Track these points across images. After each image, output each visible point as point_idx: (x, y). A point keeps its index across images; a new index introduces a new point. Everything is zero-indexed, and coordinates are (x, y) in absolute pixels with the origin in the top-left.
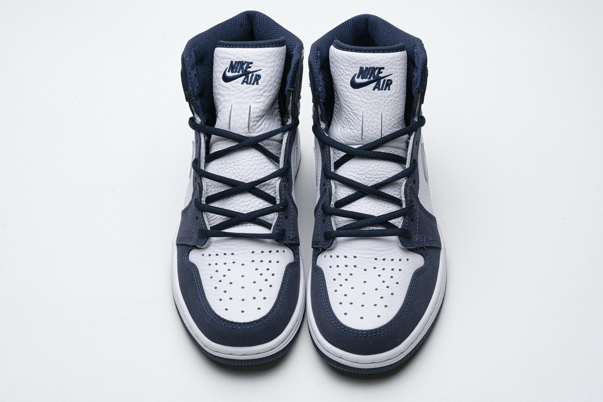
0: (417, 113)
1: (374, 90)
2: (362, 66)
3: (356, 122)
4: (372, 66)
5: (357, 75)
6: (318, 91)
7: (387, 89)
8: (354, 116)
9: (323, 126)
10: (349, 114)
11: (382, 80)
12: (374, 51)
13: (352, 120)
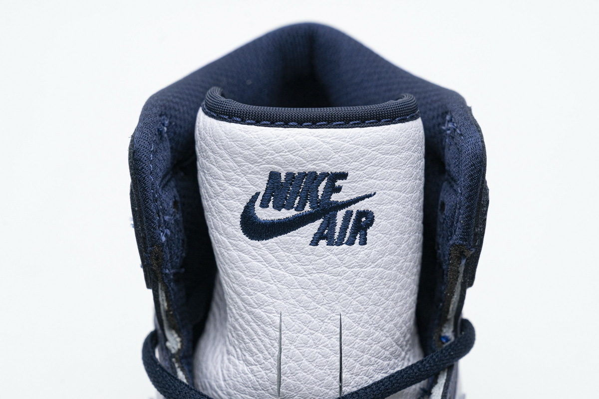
0: (451, 315)
1: (315, 242)
2: (277, 168)
3: (259, 342)
4: (309, 167)
5: (260, 197)
6: (155, 241)
7: (357, 241)
8: (254, 324)
9: (174, 342)
10: (241, 316)
11: (341, 214)
12: (314, 123)
13: (248, 334)
